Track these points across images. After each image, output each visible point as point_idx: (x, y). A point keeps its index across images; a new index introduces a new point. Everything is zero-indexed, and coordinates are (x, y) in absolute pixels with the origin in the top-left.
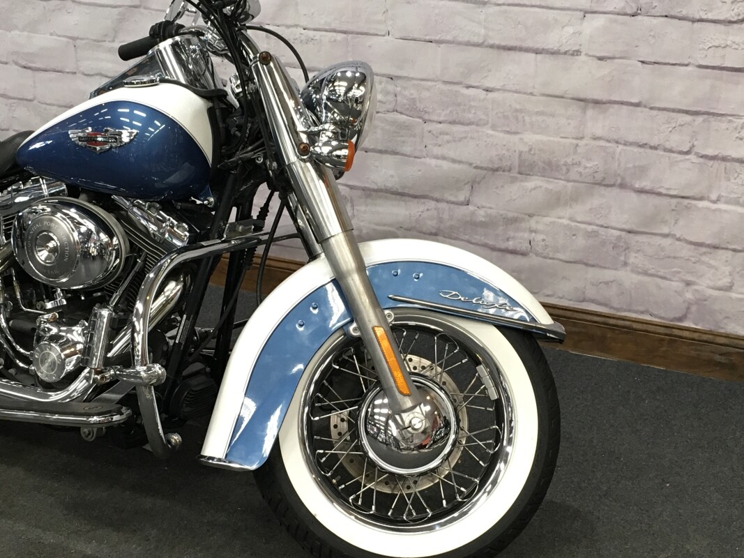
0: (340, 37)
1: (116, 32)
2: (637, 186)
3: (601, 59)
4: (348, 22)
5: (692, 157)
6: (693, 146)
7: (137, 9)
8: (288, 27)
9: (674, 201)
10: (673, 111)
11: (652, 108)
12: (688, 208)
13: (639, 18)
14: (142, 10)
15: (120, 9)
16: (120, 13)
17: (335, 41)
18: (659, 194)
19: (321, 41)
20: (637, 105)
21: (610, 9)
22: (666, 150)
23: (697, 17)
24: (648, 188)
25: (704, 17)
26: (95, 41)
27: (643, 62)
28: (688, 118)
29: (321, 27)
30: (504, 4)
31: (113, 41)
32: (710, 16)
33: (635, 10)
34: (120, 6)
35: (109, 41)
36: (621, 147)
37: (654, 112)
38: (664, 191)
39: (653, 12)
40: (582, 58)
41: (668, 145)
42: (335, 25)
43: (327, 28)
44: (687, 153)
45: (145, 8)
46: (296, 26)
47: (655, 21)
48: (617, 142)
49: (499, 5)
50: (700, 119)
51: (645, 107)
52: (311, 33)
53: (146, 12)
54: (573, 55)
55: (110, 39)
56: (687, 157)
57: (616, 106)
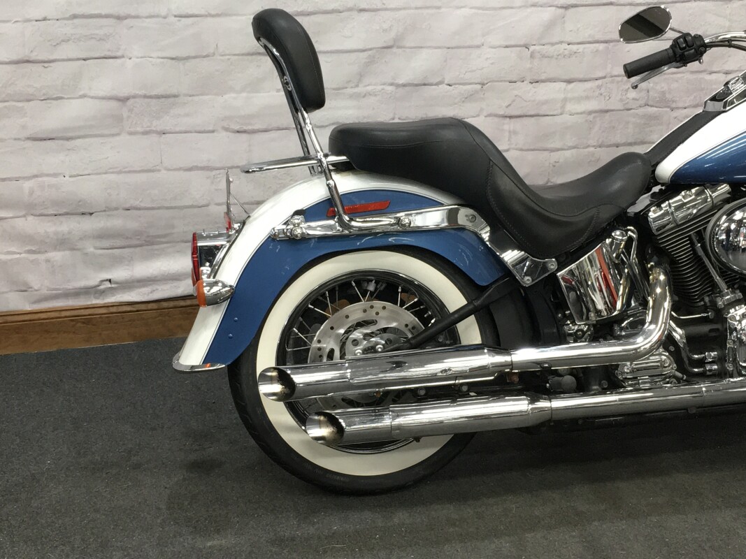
0: (601, 47)
1: (361, 76)
4: (611, 32)
7: (389, 50)
8: (553, 44)
14: (394, 50)
15: (370, 52)
16: (370, 55)
17: (597, 51)
19: (583, 52)
26: (334, 89)
29: (584, 40)
31: (357, 86)
34: (371, 49)
35: (352, 87)
42: (599, 37)
43: (590, 40)
45: (399, 47)
46: (561, 42)
52: (574, 48)
53: (400, 51)
55: (353, 85)
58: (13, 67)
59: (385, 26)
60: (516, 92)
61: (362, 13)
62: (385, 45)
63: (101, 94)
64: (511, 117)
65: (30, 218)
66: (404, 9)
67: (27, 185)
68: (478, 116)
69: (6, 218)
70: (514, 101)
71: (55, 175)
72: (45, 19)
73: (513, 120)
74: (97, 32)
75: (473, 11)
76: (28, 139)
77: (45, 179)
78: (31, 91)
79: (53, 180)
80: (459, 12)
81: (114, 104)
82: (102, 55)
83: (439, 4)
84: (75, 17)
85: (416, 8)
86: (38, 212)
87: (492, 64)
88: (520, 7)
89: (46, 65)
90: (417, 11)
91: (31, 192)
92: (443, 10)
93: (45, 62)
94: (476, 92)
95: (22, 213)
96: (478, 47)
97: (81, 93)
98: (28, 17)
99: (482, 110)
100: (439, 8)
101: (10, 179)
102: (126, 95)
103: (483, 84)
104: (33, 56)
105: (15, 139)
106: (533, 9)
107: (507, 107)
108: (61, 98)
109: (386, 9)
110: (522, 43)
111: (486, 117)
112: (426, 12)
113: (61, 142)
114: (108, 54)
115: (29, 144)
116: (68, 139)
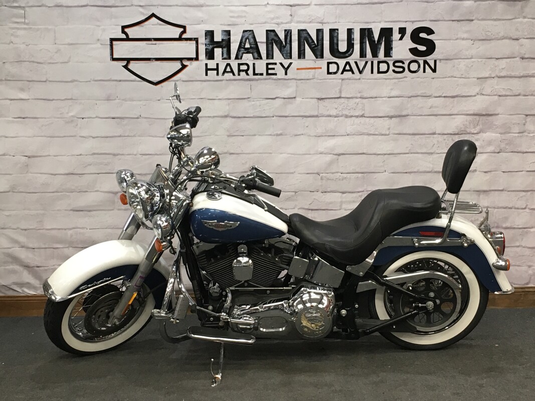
0: (360, 175)
2: (504, 226)
3: (485, 172)
4: (365, 168)
5: (527, 210)
6: (527, 205)
8: (333, 173)
9: (521, 230)
10: (518, 191)
11: (509, 191)
12: (527, 233)
13: (501, 153)
17: (358, 177)
18: (514, 228)
19: (350, 178)
20: (502, 190)
21: (489, 151)
22: (515, 208)
23: (525, 151)
24: (509, 226)
25: (528, 151)
27: (504, 172)
28: (524, 193)
29: (350, 172)
30: (441, 153)
32: (530, 150)
33: (499, 151)
36: (496, 210)
37: (509, 193)
38: (516, 227)
39: (507, 151)
40: (477, 173)
41: (516, 206)
42: (358, 170)
43: (353, 172)
44: (525, 208)
46: (337, 172)
47: (507, 154)
48: (494, 208)
49: (439, 153)
50: (529, 193)
51: (506, 191)
52: (345, 175)
54: (473, 172)
56: (525, 210)
57: (492, 192)
58: (66, 176)
59: (243, 162)
60: (314, 197)
61: (232, 155)
62: (243, 171)
63: (106, 190)
64: (312, 210)
65: (71, 248)
66: (253, 153)
67: (70, 232)
68: (294, 208)
69: (60, 248)
70: (313, 201)
71: (83, 228)
72: (80, 155)
73: (313, 211)
74: (104, 161)
75: (289, 155)
76: (71, 210)
77: (79, 230)
78: (73, 188)
79: (82, 231)
80: (281, 155)
81: (111, 195)
82: (106, 172)
83: (271, 152)
84: (94, 154)
85: (259, 153)
86: (74, 246)
87: (300, 182)
88: (314, 154)
89: (80, 176)
90: (259, 155)
91: (72, 236)
92: (273, 154)
93: (80, 174)
94: (293, 196)
95: (67, 246)
96: (292, 173)
97: (96, 190)
98: (73, 154)
99: (296, 206)
100: (270, 153)
101: (62, 229)
102: (117, 191)
103: (296, 192)
104: (75, 172)
105: (66, 210)
106: (321, 155)
107: (310, 204)
108: (87, 191)
109: (244, 153)
110: (315, 172)
111: (298, 209)
112: (264, 155)
113: (86, 212)
114: (109, 171)
115: (71, 212)
116: (90, 211)
